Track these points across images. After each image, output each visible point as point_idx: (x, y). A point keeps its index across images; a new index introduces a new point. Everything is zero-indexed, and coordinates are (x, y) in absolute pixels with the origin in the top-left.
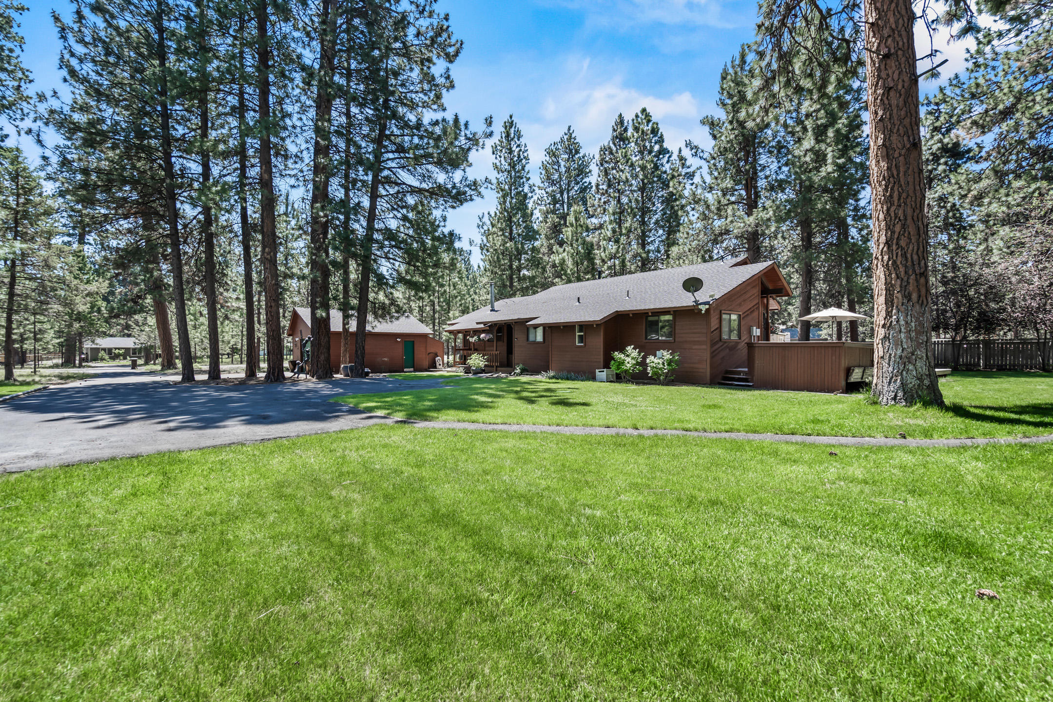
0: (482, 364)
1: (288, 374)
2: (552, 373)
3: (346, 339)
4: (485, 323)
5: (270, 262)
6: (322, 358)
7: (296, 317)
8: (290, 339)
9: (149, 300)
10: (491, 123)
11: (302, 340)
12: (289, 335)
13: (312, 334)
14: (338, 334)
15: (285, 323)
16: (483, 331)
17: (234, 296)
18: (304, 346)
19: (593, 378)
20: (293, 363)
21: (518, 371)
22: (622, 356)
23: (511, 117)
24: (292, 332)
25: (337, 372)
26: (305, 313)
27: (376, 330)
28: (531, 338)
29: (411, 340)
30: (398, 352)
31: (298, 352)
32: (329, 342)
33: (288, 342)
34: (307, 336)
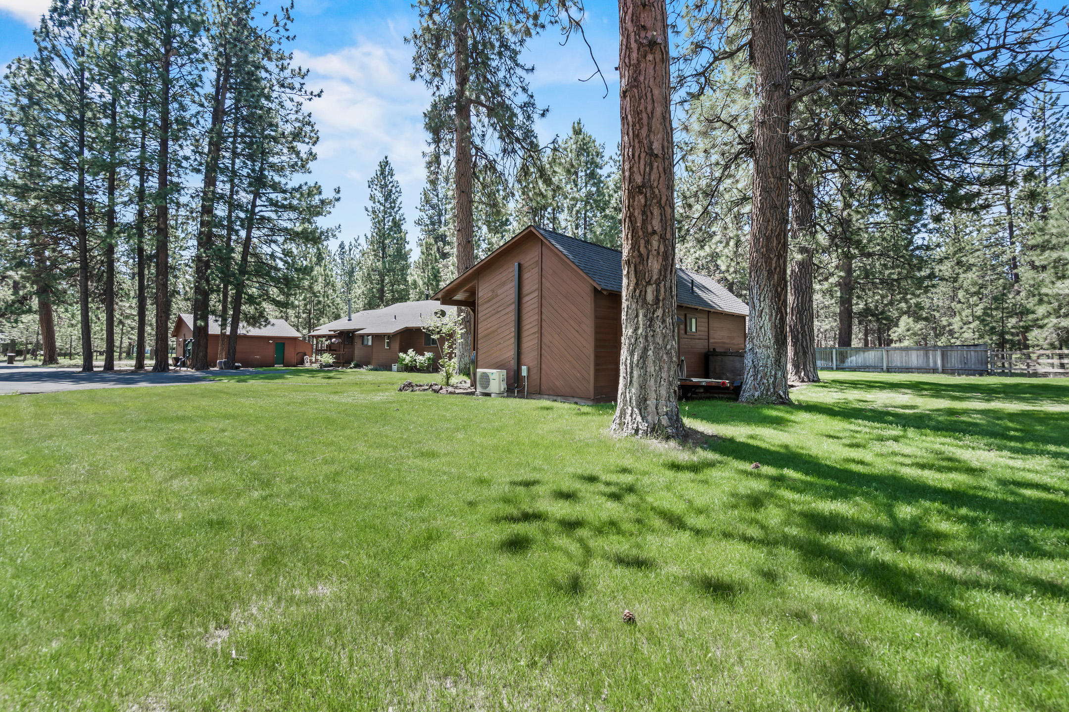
0: (331, 361)
1: (171, 368)
2: (370, 367)
3: (223, 341)
4: (335, 331)
5: (163, 285)
6: (201, 354)
7: (180, 322)
8: (174, 339)
9: (35, 303)
10: (339, 192)
11: (185, 341)
12: (173, 336)
13: (194, 337)
14: (215, 336)
15: (171, 326)
16: (335, 336)
17: (128, 305)
18: (187, 345)
19: (390, 370)
20: (177, 360)
21: (352, 365)
22: (404, 356)
23: (386, 158)
24: (176, 333)
25: (215, 366)
26: (189, 319)
27: (250, 334)
28: (365, 343)
29: (281, 343)
30: (270, 352)
31: (181, 350)
32: (207, 344)
33: (172, 342)
34: (190, 338)
